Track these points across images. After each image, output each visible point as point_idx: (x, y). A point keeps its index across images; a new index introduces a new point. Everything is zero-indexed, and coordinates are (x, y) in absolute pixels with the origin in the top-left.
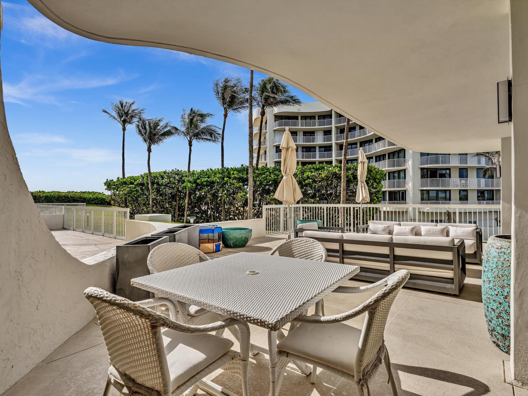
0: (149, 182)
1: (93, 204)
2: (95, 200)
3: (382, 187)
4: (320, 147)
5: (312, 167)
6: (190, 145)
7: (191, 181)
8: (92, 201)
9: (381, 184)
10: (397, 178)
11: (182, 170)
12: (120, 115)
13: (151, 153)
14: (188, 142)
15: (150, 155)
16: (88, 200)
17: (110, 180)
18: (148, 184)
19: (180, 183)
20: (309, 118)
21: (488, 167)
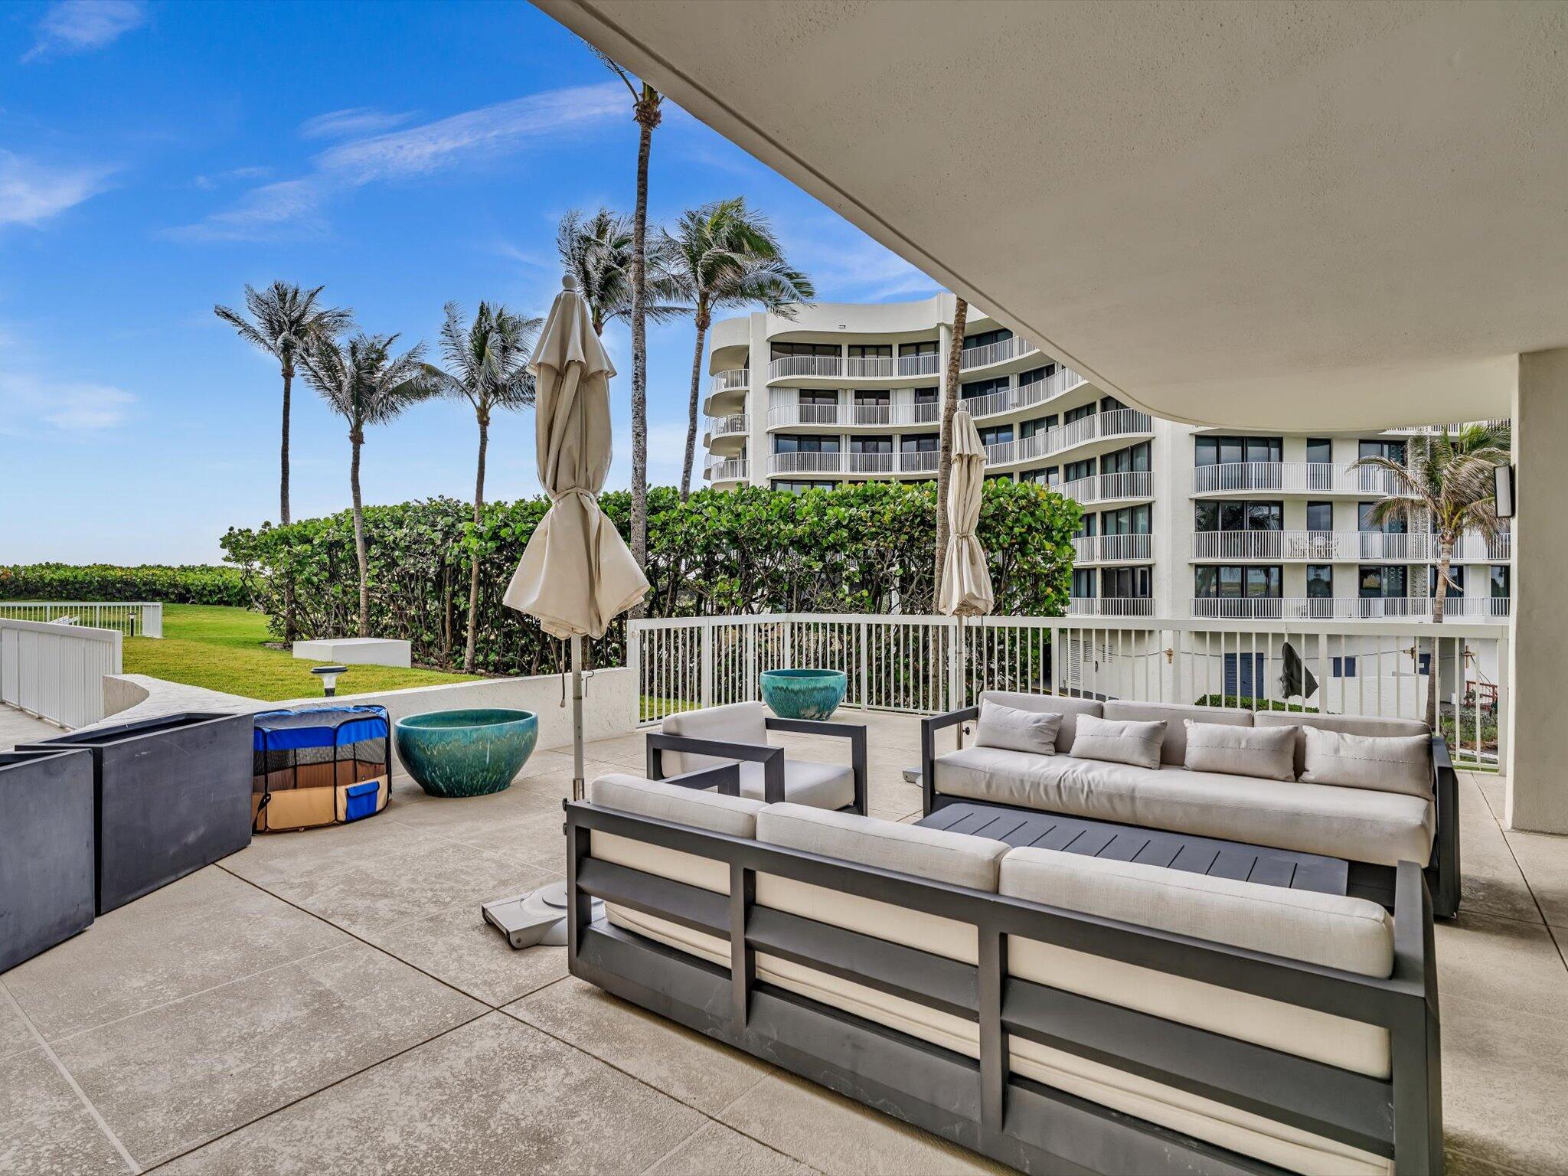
0: (357, 537)
1: (214, 604)
2: (220, 591)
3: (1072, 557)
4: (905, 438)
5: (852, 492)
6: (484, 422)
7: (481, 533)
8: (211, 595)
9: (1070, 546)
10: (1126, 528)
11: (459, 501)
12: (272, 328)
13: (362, 446)
14: (475, 413)
15: (358, 453)
16: (197, 593)
17: (241, 532)
18: (353, 541)
19: (451, 540)
20: (874, 350)
21: (1390, 497)
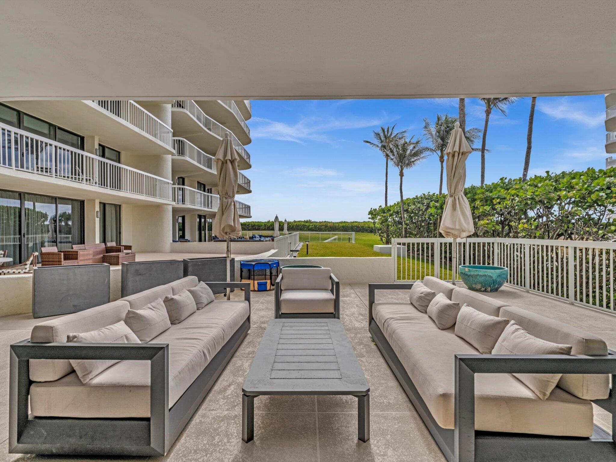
0: (402, 210)
6: (442, 161)
7: (437, 206)
14: (439, 158)
15: (402, 180)
17: (374, 209)
